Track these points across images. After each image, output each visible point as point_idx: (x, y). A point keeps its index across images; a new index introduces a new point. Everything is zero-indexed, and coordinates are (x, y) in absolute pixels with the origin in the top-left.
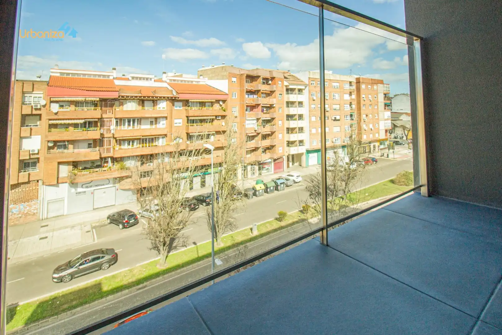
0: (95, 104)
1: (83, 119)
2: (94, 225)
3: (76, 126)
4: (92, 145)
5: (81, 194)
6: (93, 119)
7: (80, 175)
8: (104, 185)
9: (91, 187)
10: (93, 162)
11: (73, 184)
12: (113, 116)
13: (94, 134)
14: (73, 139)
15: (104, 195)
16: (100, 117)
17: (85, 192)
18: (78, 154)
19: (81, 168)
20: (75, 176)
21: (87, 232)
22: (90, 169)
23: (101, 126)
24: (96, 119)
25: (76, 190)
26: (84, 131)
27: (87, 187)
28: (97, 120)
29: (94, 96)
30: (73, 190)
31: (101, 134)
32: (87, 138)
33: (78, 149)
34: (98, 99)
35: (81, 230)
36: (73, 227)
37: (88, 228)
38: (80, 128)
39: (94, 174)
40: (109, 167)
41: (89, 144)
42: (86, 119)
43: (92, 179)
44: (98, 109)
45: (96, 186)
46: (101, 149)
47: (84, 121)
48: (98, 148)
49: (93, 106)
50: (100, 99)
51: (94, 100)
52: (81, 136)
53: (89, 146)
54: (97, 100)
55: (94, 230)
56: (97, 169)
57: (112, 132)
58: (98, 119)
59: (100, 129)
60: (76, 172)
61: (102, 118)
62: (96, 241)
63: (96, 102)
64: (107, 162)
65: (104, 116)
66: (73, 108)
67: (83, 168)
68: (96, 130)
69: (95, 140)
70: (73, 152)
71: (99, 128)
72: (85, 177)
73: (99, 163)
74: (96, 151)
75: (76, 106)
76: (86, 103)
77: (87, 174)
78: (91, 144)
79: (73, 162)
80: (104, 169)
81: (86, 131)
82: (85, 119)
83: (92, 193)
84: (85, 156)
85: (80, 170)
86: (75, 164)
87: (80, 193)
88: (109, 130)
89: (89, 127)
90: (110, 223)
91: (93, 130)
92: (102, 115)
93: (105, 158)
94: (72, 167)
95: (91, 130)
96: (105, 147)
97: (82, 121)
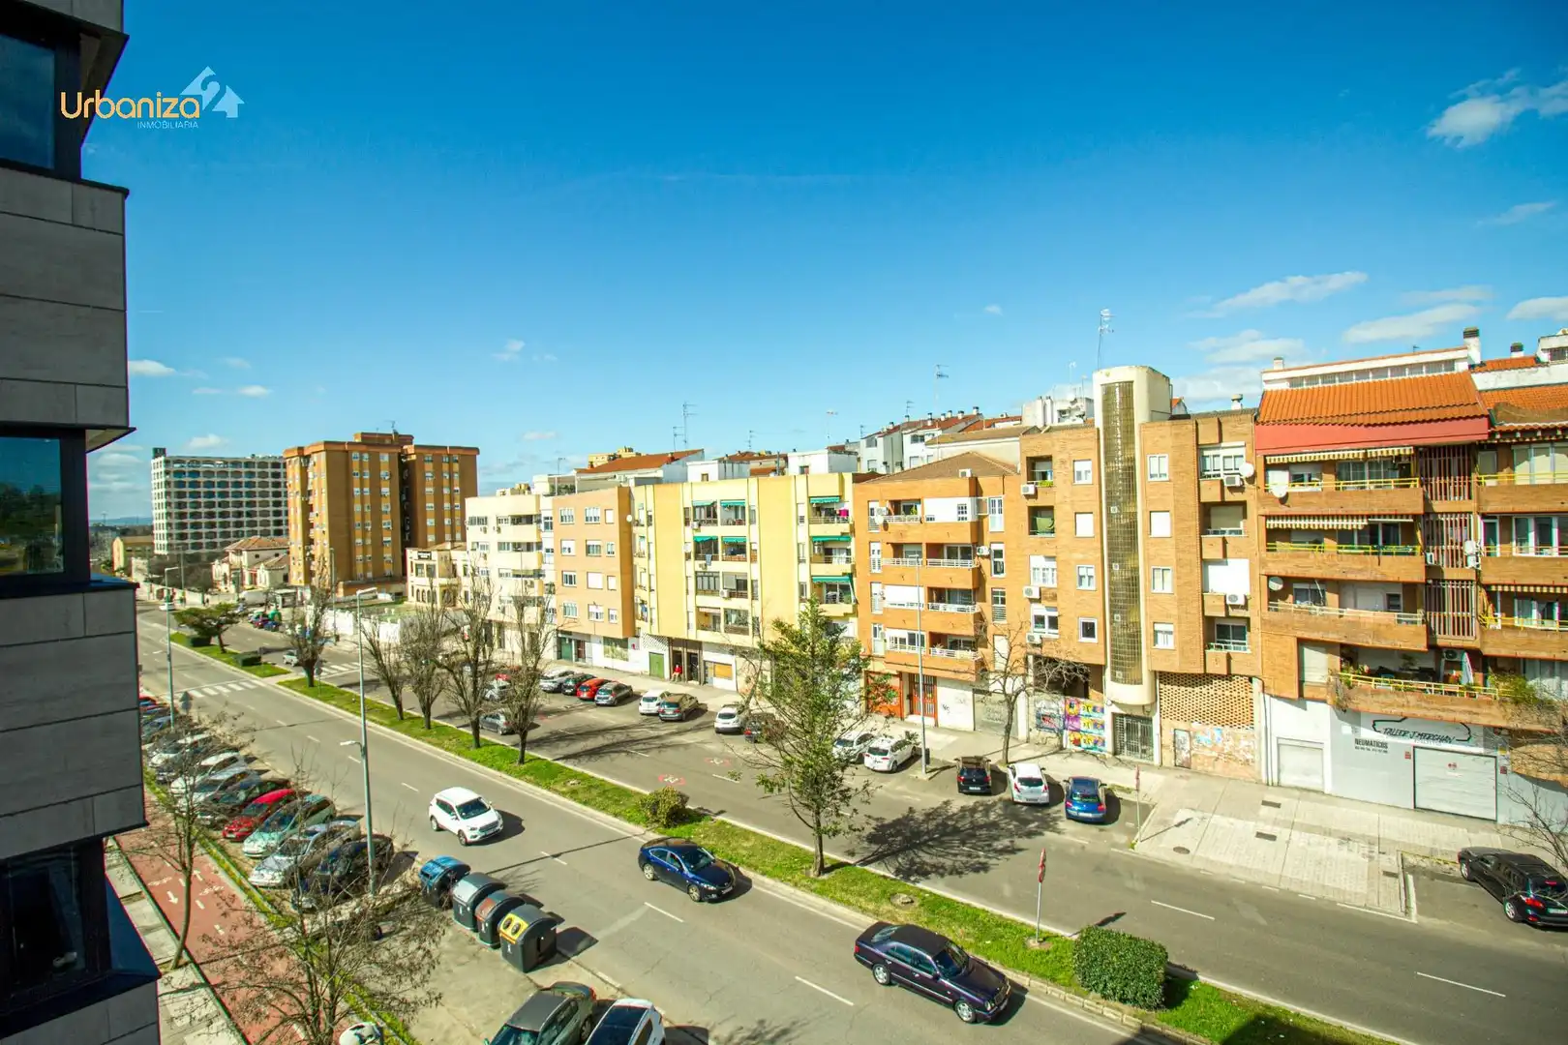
0: (1401, 468)
1: (1362, 517)
2: (1411, 860)
3: (1344, 537)
4: (1401, 602)
5: (1371, 748)
6: (1396, 516)
7: (1364, 691)
8: (1447, 739)
9: (1404, 734)
10: (1407, 656)
11: (1344, 710)
12: (1470, 505)
13: (1404, 566)
14: (1337, 576)
15: (1451, 773)
16: (1420, 510)
17: (1384, 745)
18: (1355, 624)
19: (1366, 668)
20: (1350, 688)
21: (1387, 874)
22: (1397, 675)
23: (1429, 540)
24: (1407, 516)
25: (1355, 731)
26: (1368, 554)
27: (1390, 732)
28: (1411, 520)
29: (1394, 442)
30: (1347, 729)
31: (1428, 569)
32: (1379, 577)
33: (1355, 607)
34: (1409, 451)
35: (1371, 858)
36: (1346, 839)
37: (1392, 863)
38: (1356, 546)
39: (1411, 698)
40: (1464, 683)
41: (1390, 597)
42: (1373, 516)
43: (1405, 711)
44: (1412, 484)
45: (1422, 736)
46: (1434, 617)
47: (1365, 523)
48: (1420, 613)
49: (1398, 472)
50: (1416, 448)
51: (1396, 454)
52: (1360, 571)
53: (1392, 604)
54: (1408, 453)
55: (1410, 878)
56: (1423, 685)
57: (1472, 562)
58: (1415, 516)
59: (1425, 550)
60: (1351, 676)
61: (1428, 512)
62: (1414, 918)
63: (1404, 461)
64: (1459, 666)
65: (1438, 506)
66: (1329, 481)
67: (1375, 667)
68: (1413, 554)
69: (1409, 587)
70: (1341, 616)
71: (1418, 548)
72: (1381, 698)
73: (1430, 664)
74: (1415, 623)
75: (1339, 477)
76: (1371, 465)
77: (1385, 693)
78: (1397, 596)
79: (1342, 646)
80: (1444, 687)
81: (1373, 554)
82: (1368, 516)
83: (1408, 756)
84: (1376, 634)
85: (1364, 674)
86: (1350, 654)
87: (1367, 743)
88: (1457, 557)
89: (1386, 542)
90: (1470, 880)
91: (1398, 554)
92: (1427, 502)
93: (1453, 651)
94: (1338, 659)
95: (1391, 554)
96: (1449, 613)
97: (1360, 524)
